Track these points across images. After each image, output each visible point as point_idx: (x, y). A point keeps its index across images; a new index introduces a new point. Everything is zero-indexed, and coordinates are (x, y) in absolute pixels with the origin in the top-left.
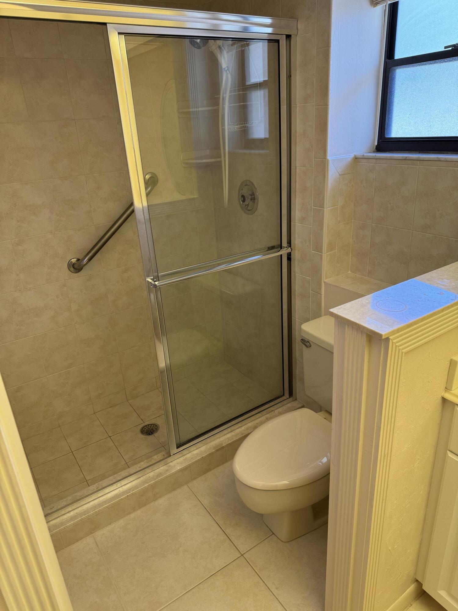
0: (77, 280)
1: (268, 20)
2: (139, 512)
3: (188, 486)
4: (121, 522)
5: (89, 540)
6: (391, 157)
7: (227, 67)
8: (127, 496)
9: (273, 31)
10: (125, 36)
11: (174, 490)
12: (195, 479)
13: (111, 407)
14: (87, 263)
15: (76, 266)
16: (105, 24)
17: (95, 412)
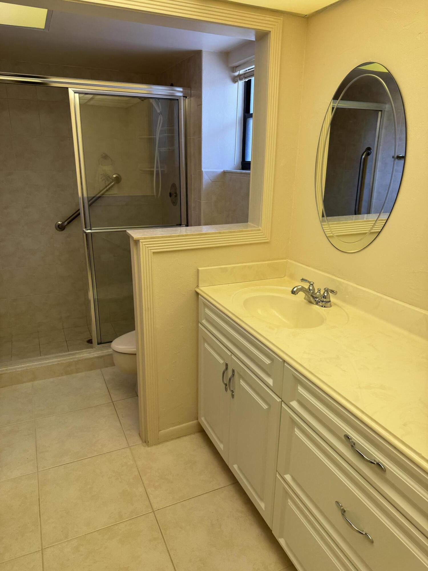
0: (61, 235)
1: (180, 89)
2: (65, 377)
3: (101, 370)
4: (52, 380)
5: (29, 384)
6: (245, 172)
7: (161, 112)
8: (58, 363)
9: (183, 95)
10: (79, 94)
11: (92, 370)
12: (107, 367)
13: (75, 327)
14: (67, 225)
15: (60, 227)
16: (67, 88)
17: (64, 328)
